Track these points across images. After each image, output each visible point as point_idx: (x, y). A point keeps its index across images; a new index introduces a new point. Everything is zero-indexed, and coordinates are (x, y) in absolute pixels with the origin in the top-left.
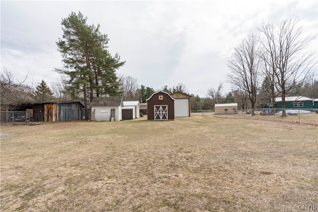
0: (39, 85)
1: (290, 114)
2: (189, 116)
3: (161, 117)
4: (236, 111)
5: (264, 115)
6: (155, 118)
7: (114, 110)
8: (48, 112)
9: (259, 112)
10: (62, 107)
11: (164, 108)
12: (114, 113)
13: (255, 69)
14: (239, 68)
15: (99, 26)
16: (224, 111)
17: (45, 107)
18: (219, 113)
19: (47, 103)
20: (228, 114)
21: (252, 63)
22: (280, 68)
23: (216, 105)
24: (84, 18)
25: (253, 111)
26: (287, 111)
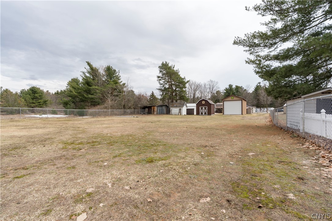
0: (151, 94)
2: (242, 114)
3: (204, 114)
6: (200, 114)
7: (181, 109)
8: (153, 110)
10: (158, 108)
11: (205, 108)
12: (181, 111)
15: (174, 66)
17: (152, 108)
19: (152, 106)
24: (168, 63)
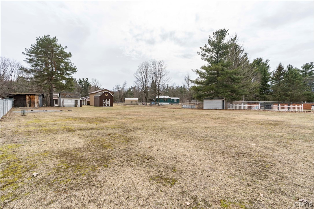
1: (161, 105)
3: (106, 105)
4: (137, 103)
5: (151, 105)
6: (103, 105)
7: (77, 100)
8: (30, 100)
9: (149, 104)
11: (108, 100)
13: (148, 81)
14: (140, 78)
16: (130, 103)
18: (127, 104)
19: (28, 95)
20: (132, 105)
21: (146, 76)
22: (158, 82)
23: (126, 99)
25: (146, 103)
26: (160, 104)
